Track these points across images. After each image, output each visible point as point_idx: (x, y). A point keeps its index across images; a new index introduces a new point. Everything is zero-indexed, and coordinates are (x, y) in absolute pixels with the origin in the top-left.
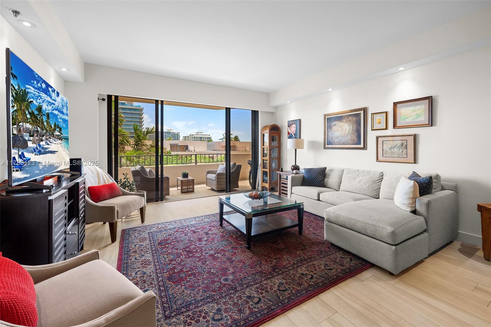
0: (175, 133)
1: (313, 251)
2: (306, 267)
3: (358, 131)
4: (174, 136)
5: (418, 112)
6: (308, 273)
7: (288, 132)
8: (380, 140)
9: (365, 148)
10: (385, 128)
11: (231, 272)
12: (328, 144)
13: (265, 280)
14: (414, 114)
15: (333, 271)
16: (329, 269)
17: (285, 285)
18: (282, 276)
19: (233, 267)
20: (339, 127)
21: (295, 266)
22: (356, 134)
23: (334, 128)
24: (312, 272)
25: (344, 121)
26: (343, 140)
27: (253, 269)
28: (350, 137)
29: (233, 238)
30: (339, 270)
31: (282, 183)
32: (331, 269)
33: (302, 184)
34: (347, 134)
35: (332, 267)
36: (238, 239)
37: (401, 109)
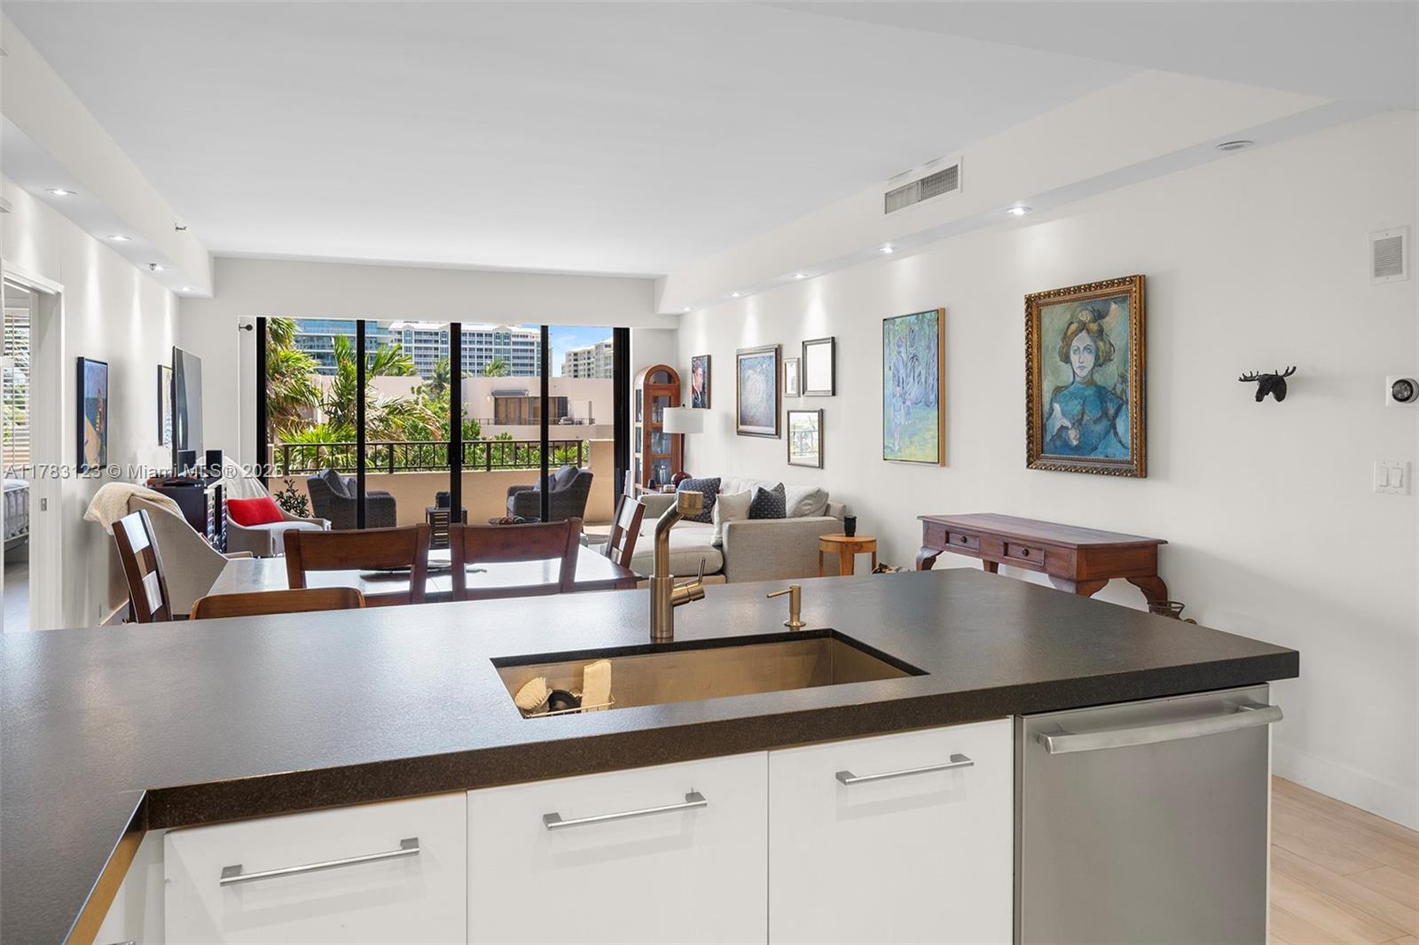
0: (529, 340)
4: (527, 350)
7: (692, 386)
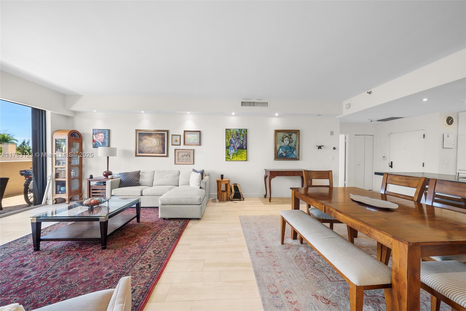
1: (156, 227)
2: (160, 236)
3: (163, 145)
5: (195, 138)
6: (164, 238)
7: (93, 139)
8: (177, 151)
9: (167, 156)
10: (179, 144)
11: (107, 269)
12: (140, 152)
13: (141, 256)
14: (193, 138)
15: (176, 230)
16: (173, 231)
17: (158, 250)
18: (151, 247)
19: (105, 265)
20: (149, 141)
21: (154, 239)
22: (161, 147)
23: (145, 141)
24: (166, 236)
25: (153, 137)
26: (152, 150)
27: (126, 256)
28: (157, 148)
29: (75, 251)
30: (178, 229)
31: (93, 190)
32: (174, 230)
33: (120, 185)
34: (155, 146)
35: (174, 229)
36: (82, 249)
37: (188, 135)
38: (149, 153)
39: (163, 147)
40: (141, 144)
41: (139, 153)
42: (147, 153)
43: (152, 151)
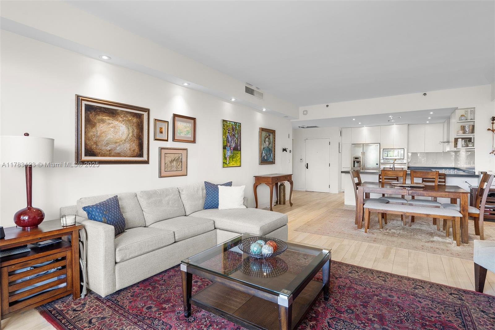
8: (163, 152)
9: (147, 162)
10: (166, 139)
12: (88, 154)
20: (112, 127)
22: (136, 142)
25: (120, 119)
26: (118, 149)
28: (128, 145)
34: (125, 140)
38: (110, 155)
39: (139, 142)
40: (91, 133)
41: (86, 155)
42: (106, 156)
43: (118, 151)
